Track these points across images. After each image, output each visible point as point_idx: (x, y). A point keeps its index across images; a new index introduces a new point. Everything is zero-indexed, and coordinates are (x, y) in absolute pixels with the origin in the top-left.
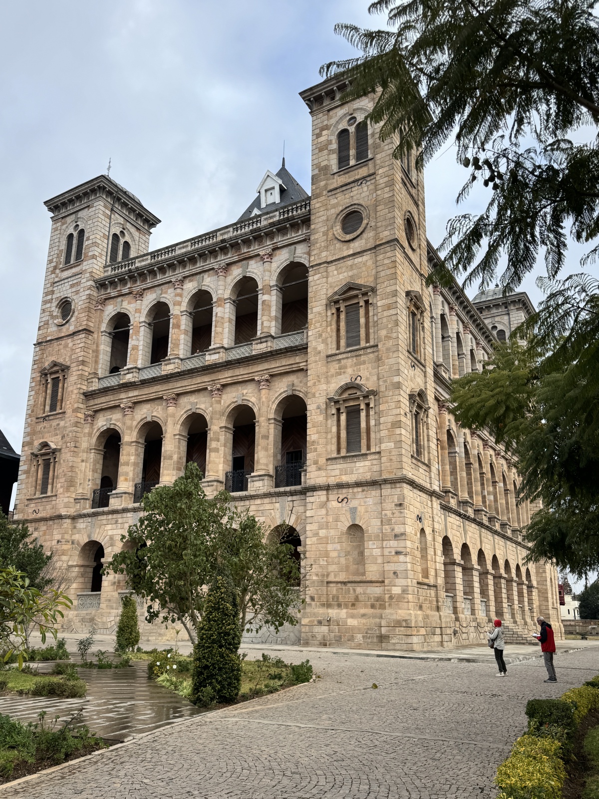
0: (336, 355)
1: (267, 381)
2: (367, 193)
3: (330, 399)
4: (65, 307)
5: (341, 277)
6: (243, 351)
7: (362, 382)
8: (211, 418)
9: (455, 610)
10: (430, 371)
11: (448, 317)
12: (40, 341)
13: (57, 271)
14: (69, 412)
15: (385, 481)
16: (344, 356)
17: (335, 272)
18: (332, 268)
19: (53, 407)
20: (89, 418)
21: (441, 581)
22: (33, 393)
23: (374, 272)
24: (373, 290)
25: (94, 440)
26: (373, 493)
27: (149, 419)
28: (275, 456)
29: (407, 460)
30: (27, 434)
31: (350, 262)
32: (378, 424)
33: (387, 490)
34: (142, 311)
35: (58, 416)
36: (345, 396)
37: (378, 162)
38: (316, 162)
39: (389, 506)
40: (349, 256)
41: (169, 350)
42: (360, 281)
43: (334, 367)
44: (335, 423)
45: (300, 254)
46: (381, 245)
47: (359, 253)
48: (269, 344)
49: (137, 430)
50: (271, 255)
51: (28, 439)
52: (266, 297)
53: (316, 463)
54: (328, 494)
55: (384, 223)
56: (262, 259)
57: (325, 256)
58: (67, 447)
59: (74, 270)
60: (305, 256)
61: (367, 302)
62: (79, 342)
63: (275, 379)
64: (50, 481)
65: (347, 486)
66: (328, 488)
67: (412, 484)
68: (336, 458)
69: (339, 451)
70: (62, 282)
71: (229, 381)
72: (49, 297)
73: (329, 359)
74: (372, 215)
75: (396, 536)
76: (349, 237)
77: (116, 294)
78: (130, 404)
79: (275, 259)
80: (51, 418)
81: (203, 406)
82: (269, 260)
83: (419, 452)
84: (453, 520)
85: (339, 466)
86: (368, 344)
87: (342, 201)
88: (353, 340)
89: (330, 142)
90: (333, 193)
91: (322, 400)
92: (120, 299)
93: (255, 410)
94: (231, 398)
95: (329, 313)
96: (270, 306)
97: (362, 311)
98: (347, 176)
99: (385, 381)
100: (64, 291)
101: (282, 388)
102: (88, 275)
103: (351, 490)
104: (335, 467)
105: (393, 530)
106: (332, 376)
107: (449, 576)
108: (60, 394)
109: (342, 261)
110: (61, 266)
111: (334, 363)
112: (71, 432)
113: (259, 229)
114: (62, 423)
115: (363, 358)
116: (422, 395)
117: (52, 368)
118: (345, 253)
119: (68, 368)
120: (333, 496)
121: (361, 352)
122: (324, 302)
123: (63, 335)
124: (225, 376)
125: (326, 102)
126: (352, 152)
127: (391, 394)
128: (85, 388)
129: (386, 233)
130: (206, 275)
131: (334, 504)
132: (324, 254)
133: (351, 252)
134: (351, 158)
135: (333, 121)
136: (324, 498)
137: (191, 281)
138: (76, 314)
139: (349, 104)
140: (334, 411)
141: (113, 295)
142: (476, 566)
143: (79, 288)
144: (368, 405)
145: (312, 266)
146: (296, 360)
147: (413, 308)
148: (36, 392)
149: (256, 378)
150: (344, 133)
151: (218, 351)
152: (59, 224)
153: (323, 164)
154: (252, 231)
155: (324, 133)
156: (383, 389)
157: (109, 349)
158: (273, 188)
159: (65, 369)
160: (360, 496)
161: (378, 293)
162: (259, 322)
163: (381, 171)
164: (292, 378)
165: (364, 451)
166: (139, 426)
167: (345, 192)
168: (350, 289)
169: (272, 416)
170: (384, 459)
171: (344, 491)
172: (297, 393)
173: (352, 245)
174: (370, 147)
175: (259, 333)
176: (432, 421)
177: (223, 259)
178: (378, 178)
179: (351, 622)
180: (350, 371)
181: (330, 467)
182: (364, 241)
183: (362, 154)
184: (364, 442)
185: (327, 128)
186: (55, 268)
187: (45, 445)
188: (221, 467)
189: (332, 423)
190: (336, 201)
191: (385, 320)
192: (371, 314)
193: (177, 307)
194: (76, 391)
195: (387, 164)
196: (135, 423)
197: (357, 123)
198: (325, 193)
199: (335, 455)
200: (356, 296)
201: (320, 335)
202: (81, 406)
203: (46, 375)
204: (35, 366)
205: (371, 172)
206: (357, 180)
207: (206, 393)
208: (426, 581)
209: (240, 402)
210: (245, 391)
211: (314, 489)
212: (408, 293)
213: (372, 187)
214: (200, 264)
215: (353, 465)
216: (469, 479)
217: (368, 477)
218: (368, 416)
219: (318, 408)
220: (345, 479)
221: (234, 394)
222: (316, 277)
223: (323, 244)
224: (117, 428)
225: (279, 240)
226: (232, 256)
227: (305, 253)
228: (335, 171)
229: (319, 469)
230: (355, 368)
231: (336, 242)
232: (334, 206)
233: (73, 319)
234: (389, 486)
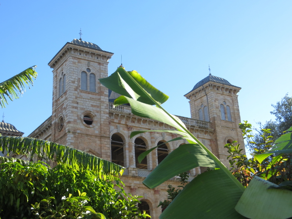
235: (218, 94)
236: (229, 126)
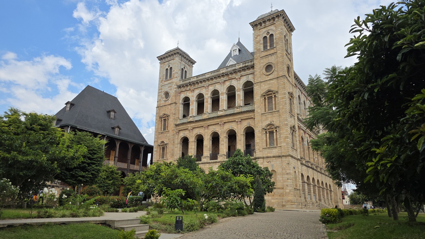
0: (265, 113)
1: (240, 121)
2: (274, 59)
3: (263, 129)
4: (167, 94)
5: (266, 87)
6: (231, 111)
7: (274, 123)
8: (221, 134)
9: (305, 198)
10: (296, 118)
11: (301, 96)
12: (158, 106)
13: (163, 82)
14: (171, 131)
15: (283, 156)
16: (268, 114)
17: (264, 85)
18: (262, 84)
19: (164, 129)
20: (177, 133)
21: (301, 188)
22: (157, 124)
23: (277, 86)
24: (277, 92)
25: (179, 140)
26: (279, 160)
27: (199, 134)
28: (244, 147)
29: (290, 149)
30: (155, 138)
31: (269, 82)
32: (280, 137)
33: (284, 159)
34: (194, 96)
35: (166, 132)
36: (268, 127)
37: (278, 48)
38: (256, 47)
39: (285, 164)
40: (268, 80)
41: (205, 110)
42: (272, 89)
43: (264, 117)
44: (265, 136)
45: (250, 78)
46: (279, 77)
47: (272, 79)
48: (240, 109)
49: (194, 137)
50: (240, 78)
51: (156, 140)
52: (239, 93)
53: (259, 149)
54: (263, 160)
55: (280, 70)
56: (237, 79)
57: (260, 80)
58: (170, 143)
59: (169, 82)
60: (252, 79)
61: (275, 96)
62: (173, 107)
63: (243, 121)
64: (165, 154)
65: (270, 157)
66: (263, 158)
67: (292, 157)
68: (266, 148)
69: (267, 145)
70: (165, 86)
71: (227, 121)
72: (161, 91)
73: (262, 115)
74: (276, 67)
75: (287, 174)
76: (268, 74)
77: (185, 90)
78: (192, 129)
79: (241, 80)
80: (164, 133)
81: (217, 130)
82: (239, 80)
83: (293, 146)
84: (304, 167)
85: (267, 151)
86: (276, 110)
87: (265, 62)
88: (270, 109)
89: (260, 40)
90: (262, 58)
91: (260, 129)
92: (186, 92)
93: (236, 131)
94: (228, 127)
95: (262, 99)
96: (240, 96)
97: (273, 99)
98: (267, 52)
99: (282, 123)
100: (166, 89)
101: (245, 124)
102: (175, 84)
103: (271, 159)
104: (265, 151)
105: (286, 172)
106: (264, 121)
107: (303, 186)
108: (167, 125)
109: (266, 82)
110: (164, 80)
111: (264, 116)
112: (171, 138)
113: (236, 69)
114: (168, 135)
115: (274, 115)
116: (294, 127)
117: (163, 116)
118: (267, 79)
119: (169, 116)
120: (265, 160)
121: (274, 113)
122: (260, 96)
123: (166, 104)
124: (225, 119)
125: (259, 26)
126: (268, 44)
127: (284, 127)
128: (175, 123)
129: (281, 73)
130: (217, 84)
131: (266, 163)
132: (259, 79)
133: (269, 79)
134: (268, 46)
135: (261, 33)
136: (262, 161)
137: (211, 86)
138: (171, 97)
139: (267, 27)
140: (265, 133)
141: (183, 90)
142: (312, 183)
143: (171, 88)
144: (276, 131)
145: (255, 83)
146: (251, 115)
147: (291, 97)
148: (158, 124)
149: (236, 121)
150: (265, 38)
151: (222, 111)
152: (163, 65)
153: (258, 48)
154: (233, 70)
155: (258, 37)
156: (281, 125)
157: (182, 109)
158: (236, 50)
159: (168, 116)
160: (275, 160)
161: (279, 93)
162: (236, 101)
163: (279, 52)
164: (249, 121)
165: (275, 146)
166: (195, 136)
167: (266, 58)
168: (269, 91)
169: (242, 133)
170: (282, 149)
171: (269, 159)
172: (251, 126)
173: (269, 76)
174: (274, 43)
175: (236, 105)
176: (297, 135)
177: (223, 79)
178: (278, 54)
179: (273, 201)
180: (269, 119)
181: (263, 151)
182: (273, 75)
183: (272, 45)
184: (275, 143)
185: (259, 35)
186: (162, 81)
187: (163, 142)
188: (225, 150)
189: (264, 136)
190: (263, 61)
191: (281, 102)
192: (276, 100)
193: (207, 95)
194: (173, 124)
195: (281, 49)
196: (193, 135)
197: (270, 34)
198: (259, 58)
199: (265, 147)
200: (271, 94)
201: (259, 107)
202: (175, 129)
203: (161, 118)
204: (157, 115)
205: (275, 52)
206: (271, 54)
207: (218, 125)
208: (296, 188)
209: (231, 129)
210: (232, 125)
211: (259, 158)
212: (289, 93)
213: (276, 57)
214: (215, 81)
215: (271, 150)
216: (309, 153)
217: (277, 154)
218: (276, 134)
219: (259, 131)
220: (269, 155)
221: (228, 126)
222: (257, 87)
223: (259, 76)
224: (187, 136)
225: (243, 73)
226: (226, 78)
227: (252, 78)
228: (263, 51)
229: (260, 152)
230: (272, 118)
231: (264, 75)
232: (262, 63)
233: (170, 99)
234: (284, 157)
235: (260, 30)
236: (271, 53)
